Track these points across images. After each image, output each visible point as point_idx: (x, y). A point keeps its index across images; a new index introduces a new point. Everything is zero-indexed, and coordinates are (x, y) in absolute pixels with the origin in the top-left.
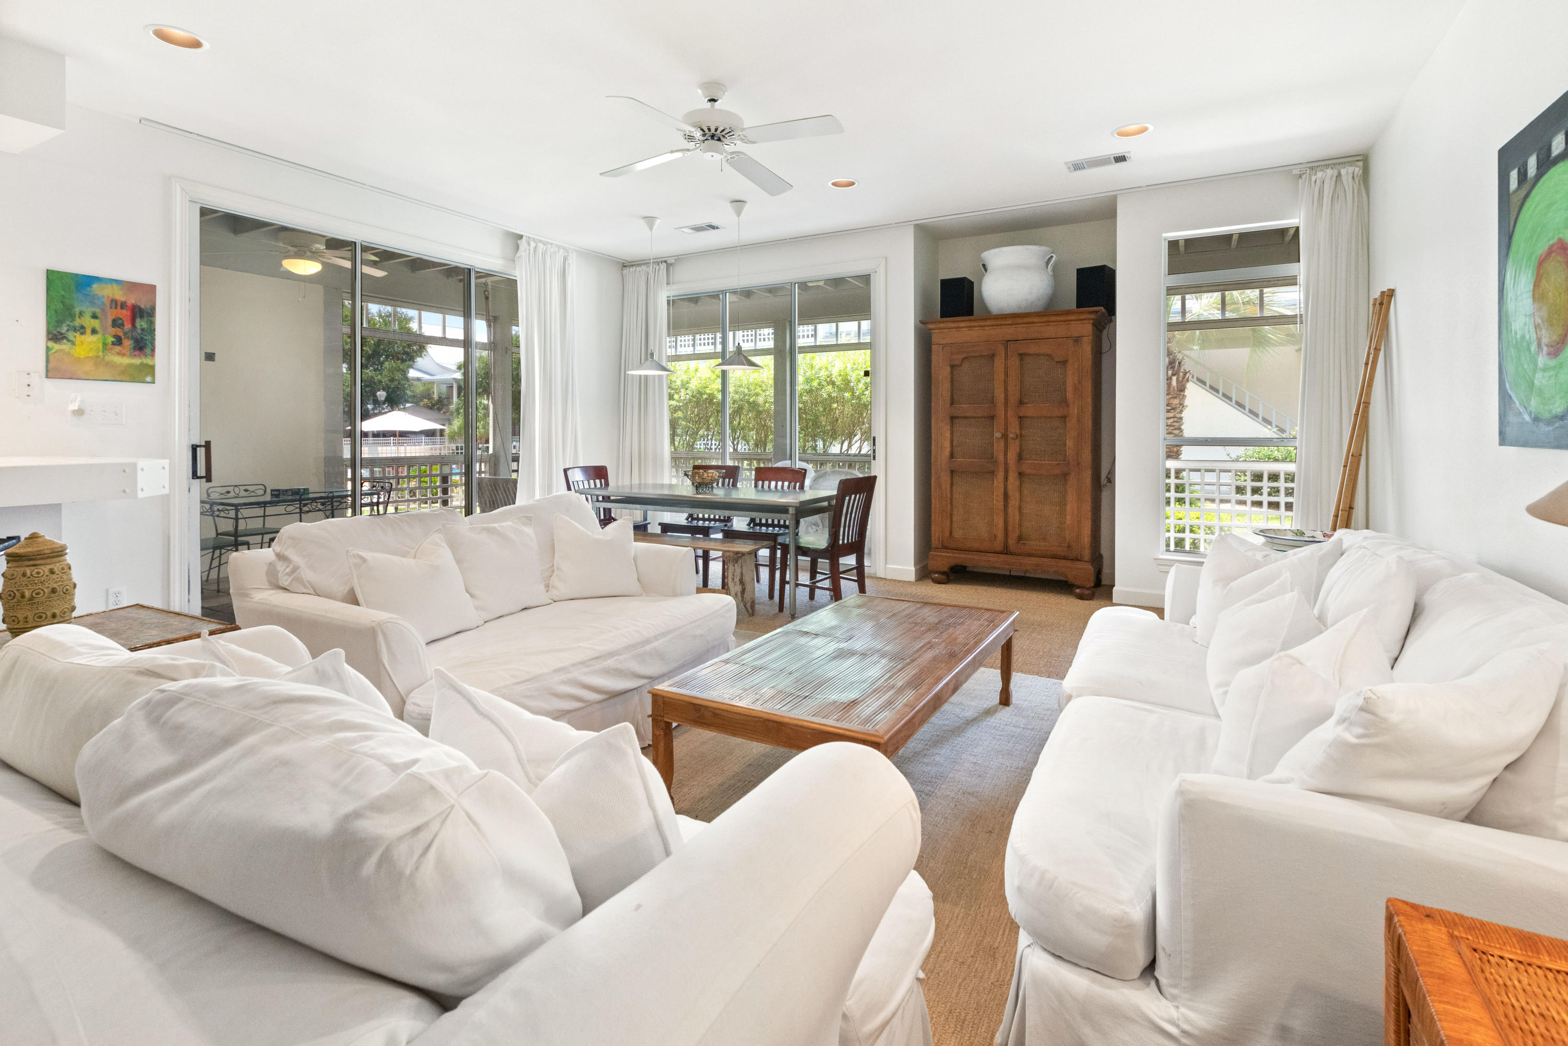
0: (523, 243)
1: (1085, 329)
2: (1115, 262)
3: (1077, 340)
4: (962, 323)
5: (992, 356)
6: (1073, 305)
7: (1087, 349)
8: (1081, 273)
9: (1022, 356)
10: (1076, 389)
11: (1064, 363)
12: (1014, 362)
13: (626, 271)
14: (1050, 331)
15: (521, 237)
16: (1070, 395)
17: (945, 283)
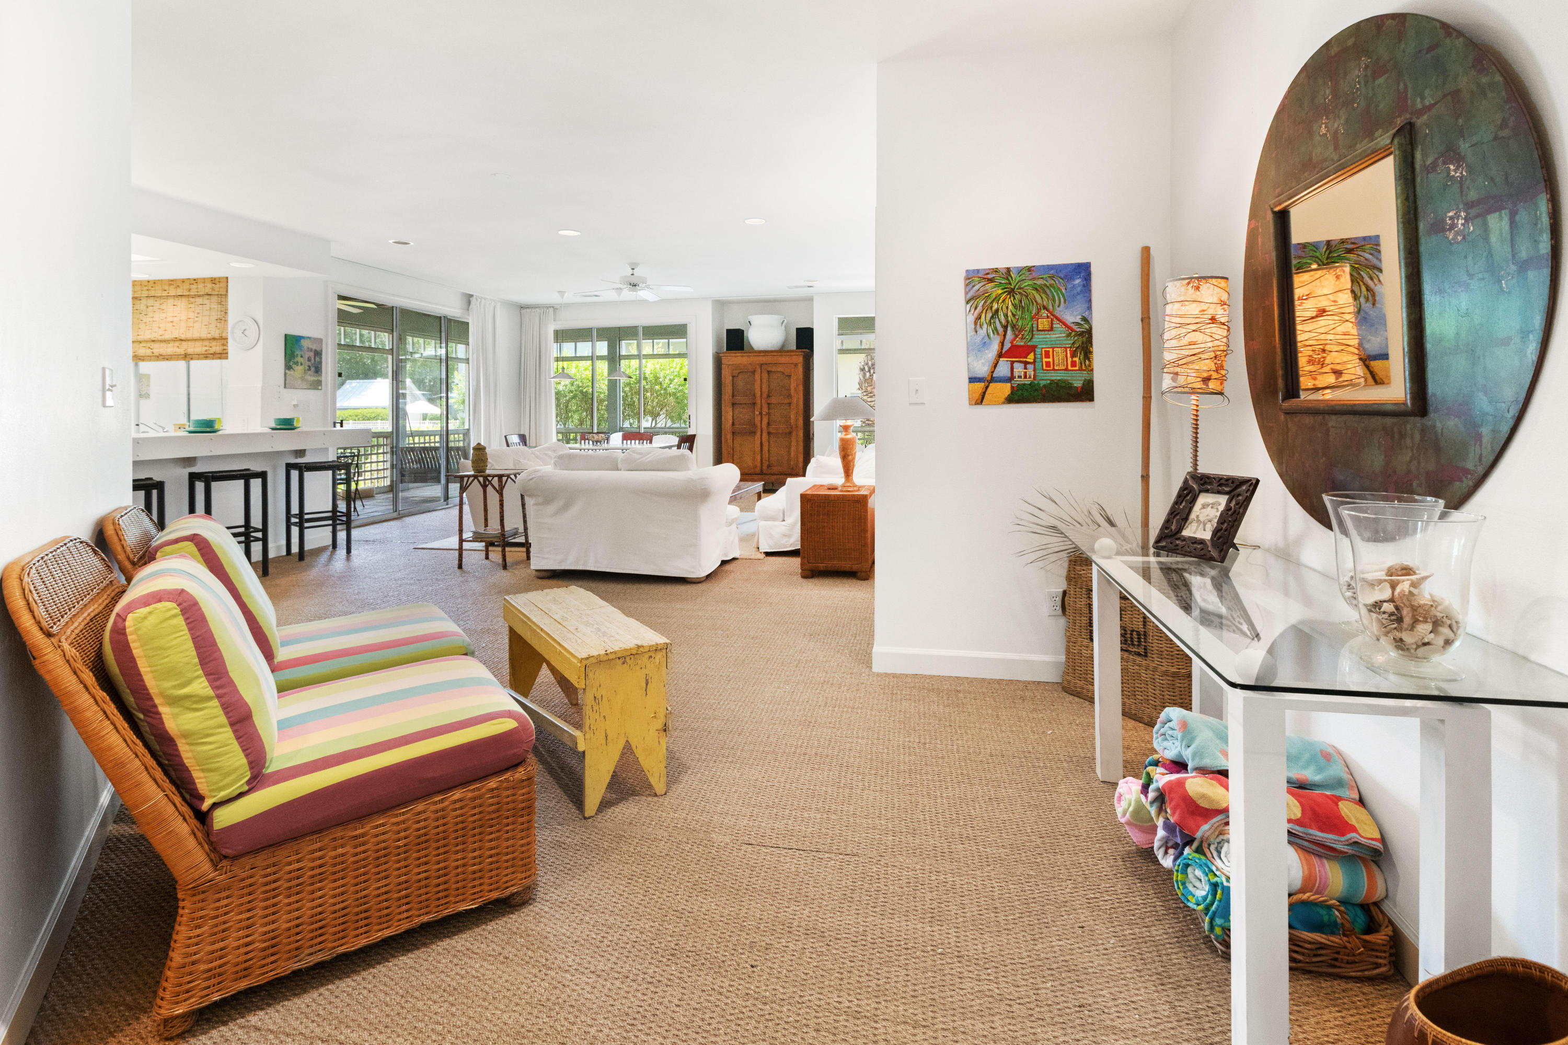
0: (473, 300)
1: (800, 359)
2: (813, 324)
3: (796, 365)
4: (739, 354)
5: (754, 372)
6: (794, 347)
7: (800, 369)
8: (798, 330)
9: (769, 372)
10: (795, 390)
11: (789, 376)
12: (765, 375)
13: (523, 311)
14: (784, 359)
15: (472, 296)
16: (792, 392)
17: (729, 331)
